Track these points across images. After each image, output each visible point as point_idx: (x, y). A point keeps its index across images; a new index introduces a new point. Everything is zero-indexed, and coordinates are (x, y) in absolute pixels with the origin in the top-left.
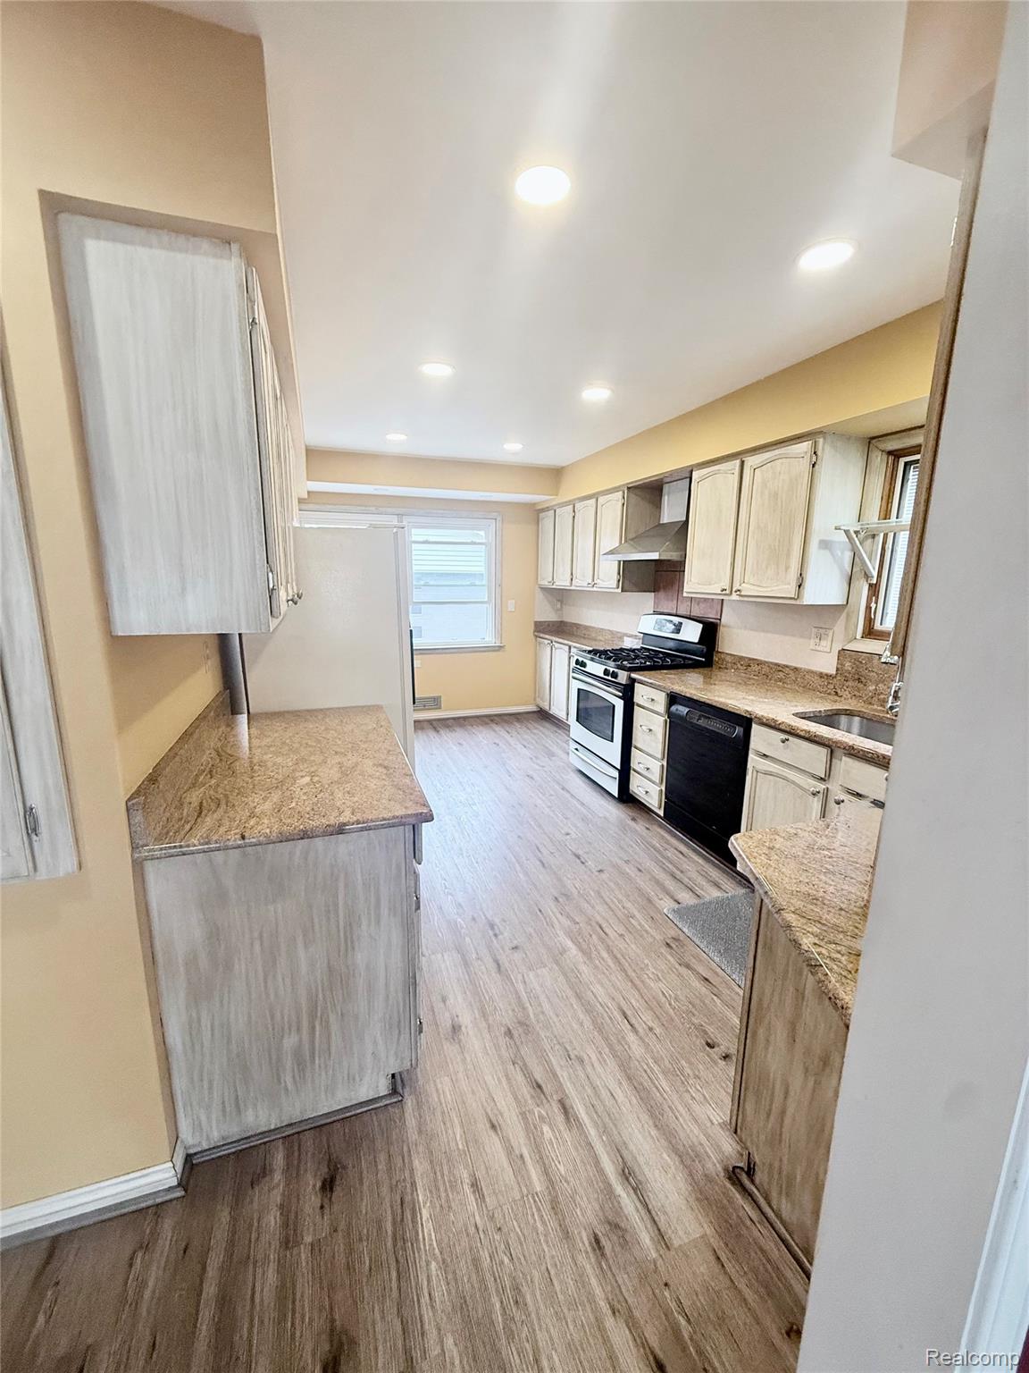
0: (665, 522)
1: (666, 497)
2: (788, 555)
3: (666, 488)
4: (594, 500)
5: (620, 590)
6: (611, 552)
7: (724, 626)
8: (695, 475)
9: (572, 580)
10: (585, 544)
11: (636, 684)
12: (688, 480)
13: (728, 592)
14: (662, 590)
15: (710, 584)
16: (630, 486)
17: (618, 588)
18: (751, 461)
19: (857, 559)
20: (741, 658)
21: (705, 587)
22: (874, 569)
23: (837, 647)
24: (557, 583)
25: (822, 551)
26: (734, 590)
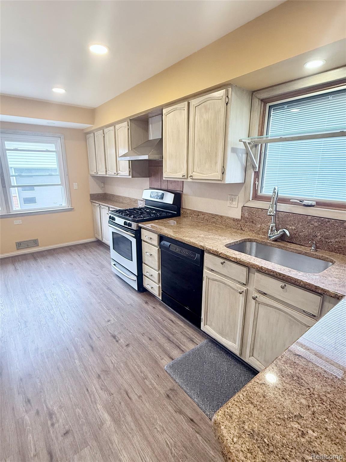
0: (151, 139)
1: (151, 125)
2: (216, 156)
3: (150, 120)
4: (113, 127)
5: (131, 177)
6: (124, 156)
7: (185, 195)
8: (164, 111)
9: (106, 171)
10: (111, 152)
11: (142, 229)
12: (161, 115)
13: (186, 177)
14: (153, 176)
15: (177, 173)
16: (131, 118)
17: (130, 175)
18: (194, 102)
19: (249, 158)
20: (194, 211)
21: (174, 174)
22: (257, 163)
23: (241, 205)
24: (99, 173)
25: (232, 154)
26: (189, 176)
